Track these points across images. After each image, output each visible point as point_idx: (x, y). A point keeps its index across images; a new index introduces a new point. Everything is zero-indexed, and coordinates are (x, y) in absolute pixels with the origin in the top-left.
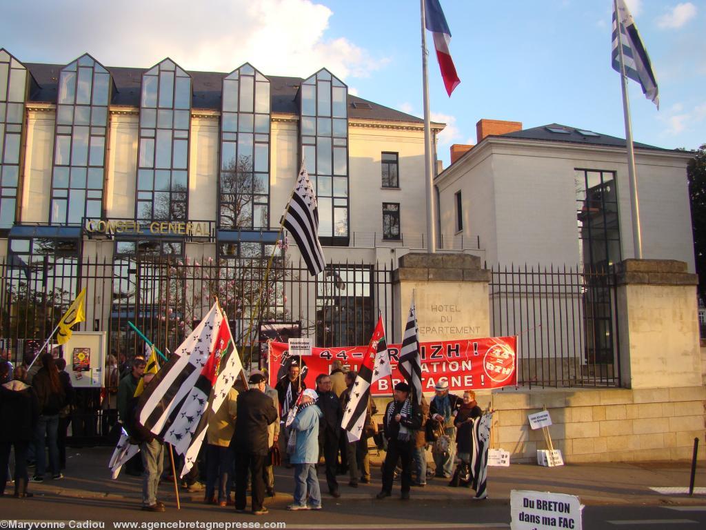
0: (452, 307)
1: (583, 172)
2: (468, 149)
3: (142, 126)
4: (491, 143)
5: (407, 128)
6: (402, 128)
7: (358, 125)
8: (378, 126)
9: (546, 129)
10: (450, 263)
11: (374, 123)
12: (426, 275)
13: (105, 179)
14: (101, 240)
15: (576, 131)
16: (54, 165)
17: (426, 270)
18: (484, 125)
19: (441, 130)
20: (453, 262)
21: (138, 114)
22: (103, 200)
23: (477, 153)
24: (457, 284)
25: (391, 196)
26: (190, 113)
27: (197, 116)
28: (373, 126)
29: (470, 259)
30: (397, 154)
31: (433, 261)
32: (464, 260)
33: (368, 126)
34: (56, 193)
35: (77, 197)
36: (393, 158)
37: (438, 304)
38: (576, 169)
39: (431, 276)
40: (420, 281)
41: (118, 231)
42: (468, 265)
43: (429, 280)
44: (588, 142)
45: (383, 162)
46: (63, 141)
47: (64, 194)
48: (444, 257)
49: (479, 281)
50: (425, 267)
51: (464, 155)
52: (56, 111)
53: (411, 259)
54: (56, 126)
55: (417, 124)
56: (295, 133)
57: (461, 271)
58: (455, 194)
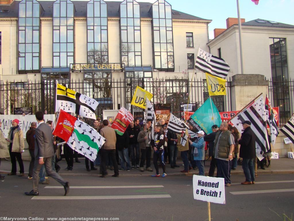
0: (255, 96)
1: (272, 39)
2: (224, 31)
3: (88, 25)
4: (235, 28)
5: (196, 22)
6: (194, 22)
7: (176, 21)
8: (184, 22)
9: (256, 21)
10: (253, 78)
11: (183, 20)
12: (245, 83)
13: (74, 48)
14: (77, 72)
15: (268, 22)
16: (53, 43)
17: (245, 81)
18: (230, 20)
19: (210, 22)
20: (254, 77)
21: (86, 20)
22: (74, 56)
23: (228, 32)
24: (256, 86)
25: (191, 51)
26: (107, 19)
27: (110, 20)
28: (182, 22)
29: (260, 76)
30: (192, 33)
31: (246, 77)
32: (258, 77)
33: (180, 22)
34: (55, 54)
35: (63, 55)
36: (191, 35)
37: (249, 95)
38: (270, 38)
39: (247, 84)
40: (243, 85)
41: (85, 69)
42: (260, 79)
43: (246, 85)
44: (274, 26)
45: (187, 36)
46: (56, 32)
47: (58, 54)
48: (251, 75)
49: (265, 85)
50: (244, 80)
51: (223, 33)
52: (52, 20)
53: (238, 76)
54: (53, 26)
55: (200, 20)
56: (151, 26)
57: (258, 81)
58: (218, 49)
